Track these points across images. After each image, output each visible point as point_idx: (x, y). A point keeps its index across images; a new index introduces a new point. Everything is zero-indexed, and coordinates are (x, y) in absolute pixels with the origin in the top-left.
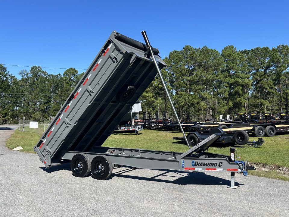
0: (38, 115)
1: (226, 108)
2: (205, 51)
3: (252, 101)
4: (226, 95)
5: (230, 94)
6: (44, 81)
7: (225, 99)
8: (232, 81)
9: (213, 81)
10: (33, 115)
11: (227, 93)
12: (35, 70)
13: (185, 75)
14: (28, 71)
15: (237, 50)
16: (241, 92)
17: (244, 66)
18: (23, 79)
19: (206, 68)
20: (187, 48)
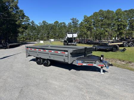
0: (46, 38)
1: (116, 35)
2: (108, 12)
3: (128, 32)
4: (116, 29)
5: (118, 29)
6: (47, 26)
7: (116, 31)
8: (119, 23)
9: (111, 24)
10: (44, 38)
11: (117, 28)
12: (44, 22)
13: (99, 22)
14: (42, 23)
15: (122, 11)
16: (123, 28)
17: (125, 17)
18: (40, 26)
19: (108, 19)
20: (101, 11)
